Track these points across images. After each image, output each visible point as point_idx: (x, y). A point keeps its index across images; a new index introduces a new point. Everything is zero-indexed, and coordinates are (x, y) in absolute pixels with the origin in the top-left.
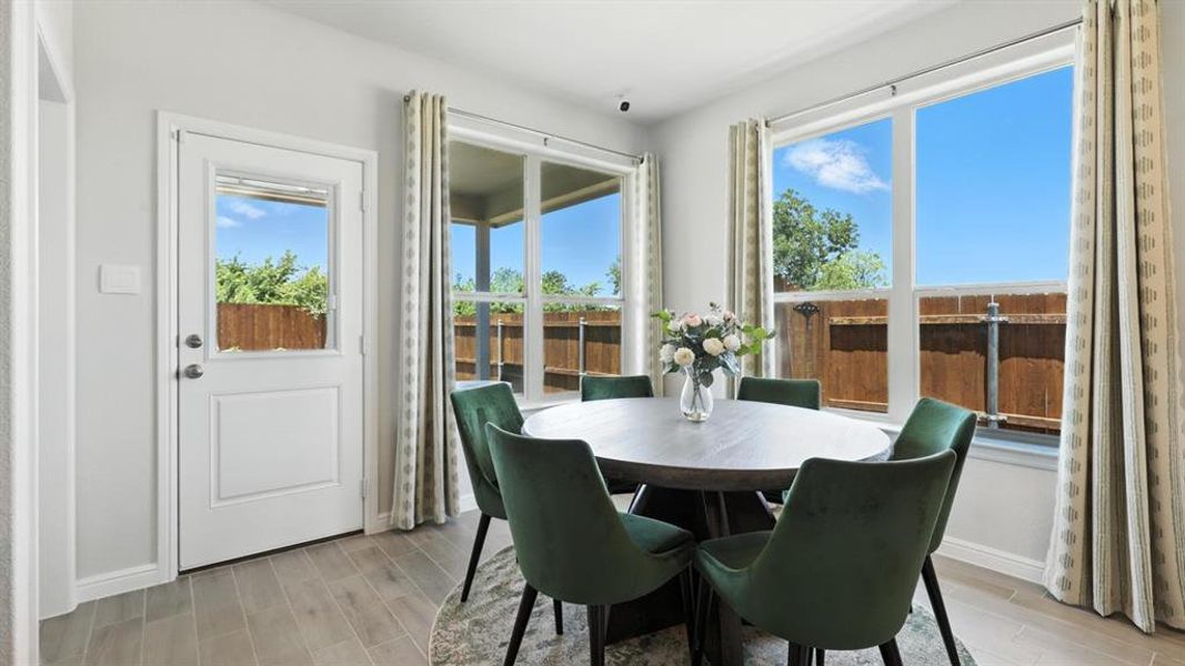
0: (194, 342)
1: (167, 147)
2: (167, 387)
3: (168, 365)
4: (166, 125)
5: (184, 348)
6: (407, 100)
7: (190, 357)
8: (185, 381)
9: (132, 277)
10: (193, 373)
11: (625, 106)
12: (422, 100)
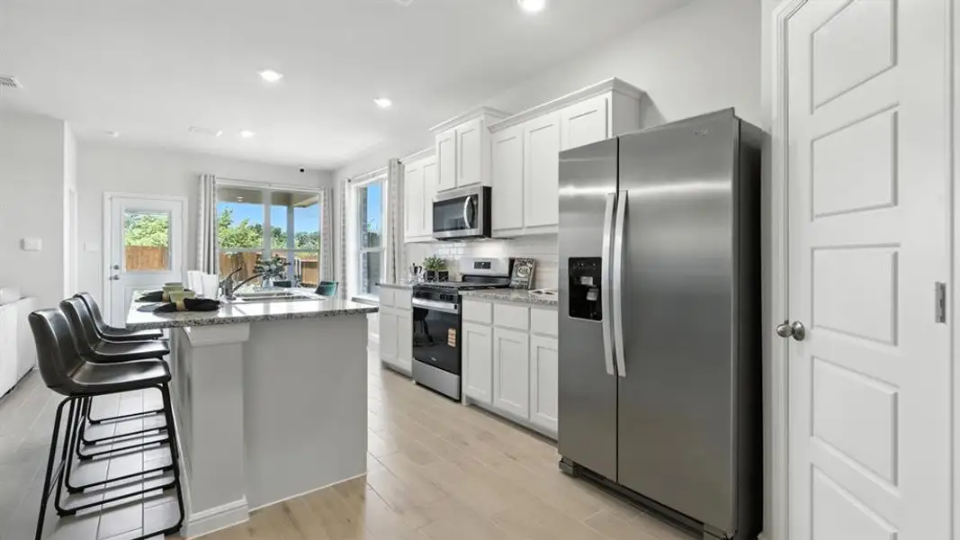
0: (116, 268)
1: (107, 203)
2: (107, 282)
3: (108, 274)
4: (107, 195)
5: (113, 269)
6: (200, 177)
7: (116, 272)
8: (114, 281)
9: (96, 247)
10: (116, 278)
11: (302, 170)
12: (206, 177)
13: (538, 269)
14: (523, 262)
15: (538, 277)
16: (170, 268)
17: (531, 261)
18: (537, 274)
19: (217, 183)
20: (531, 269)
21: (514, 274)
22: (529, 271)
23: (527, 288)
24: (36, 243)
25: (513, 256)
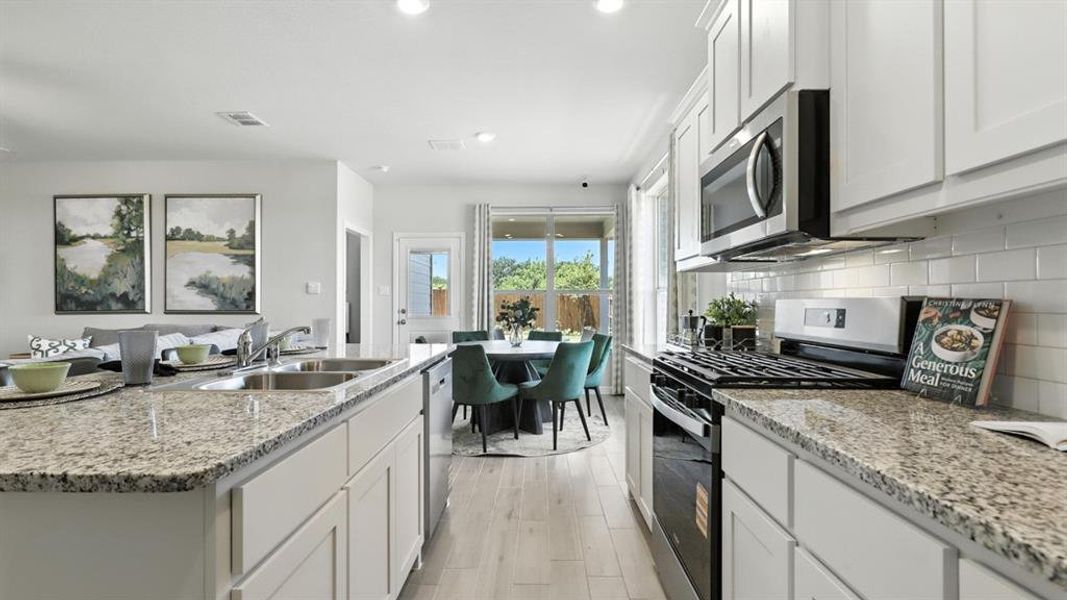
0: (404, 312)
1: (396, 243)
2: (396, 327)
4: (396, 237)
5: (401, 314)
6: (474, 208)
7: (403, 316)
8: (401, 326)
10: (403, 322)
11: (585, 185)
12: (480, 206)
13: (1022, 336)
14: (956, 310)
15: (1020, 366)
16: (450, 314)
17: (990, 307)
18: (1021, 353)
19: (492, 213)
20: (989, 336)
21: (918, 346)
22: (980, 341)
23: (969, 401)
24: (316, 286)
25: (915, 292)
